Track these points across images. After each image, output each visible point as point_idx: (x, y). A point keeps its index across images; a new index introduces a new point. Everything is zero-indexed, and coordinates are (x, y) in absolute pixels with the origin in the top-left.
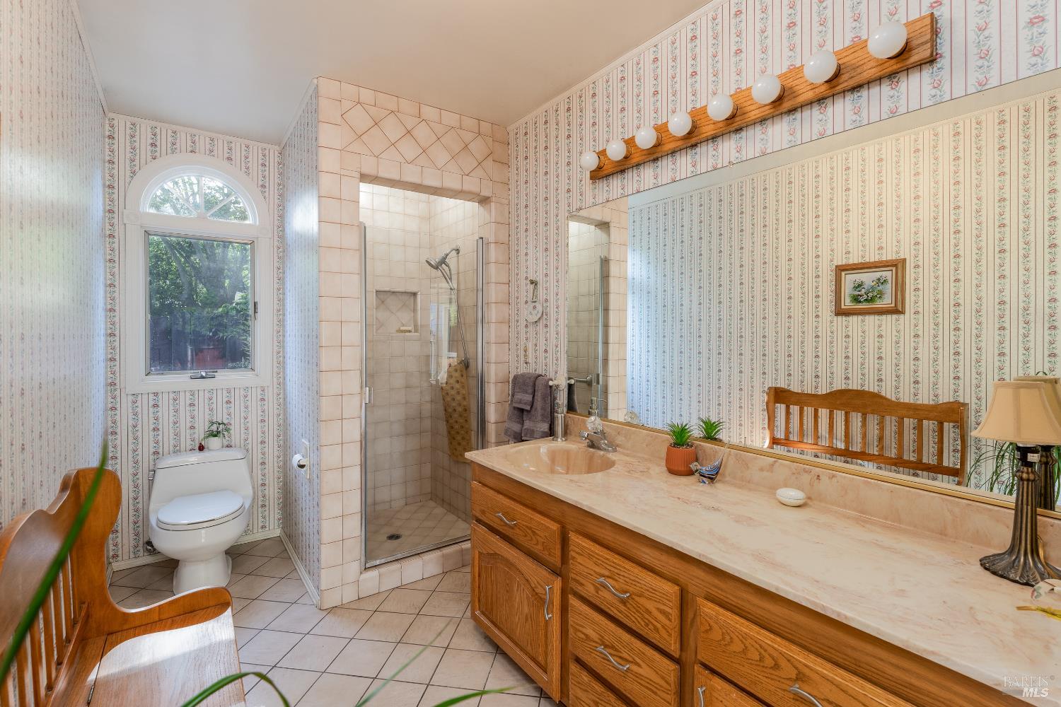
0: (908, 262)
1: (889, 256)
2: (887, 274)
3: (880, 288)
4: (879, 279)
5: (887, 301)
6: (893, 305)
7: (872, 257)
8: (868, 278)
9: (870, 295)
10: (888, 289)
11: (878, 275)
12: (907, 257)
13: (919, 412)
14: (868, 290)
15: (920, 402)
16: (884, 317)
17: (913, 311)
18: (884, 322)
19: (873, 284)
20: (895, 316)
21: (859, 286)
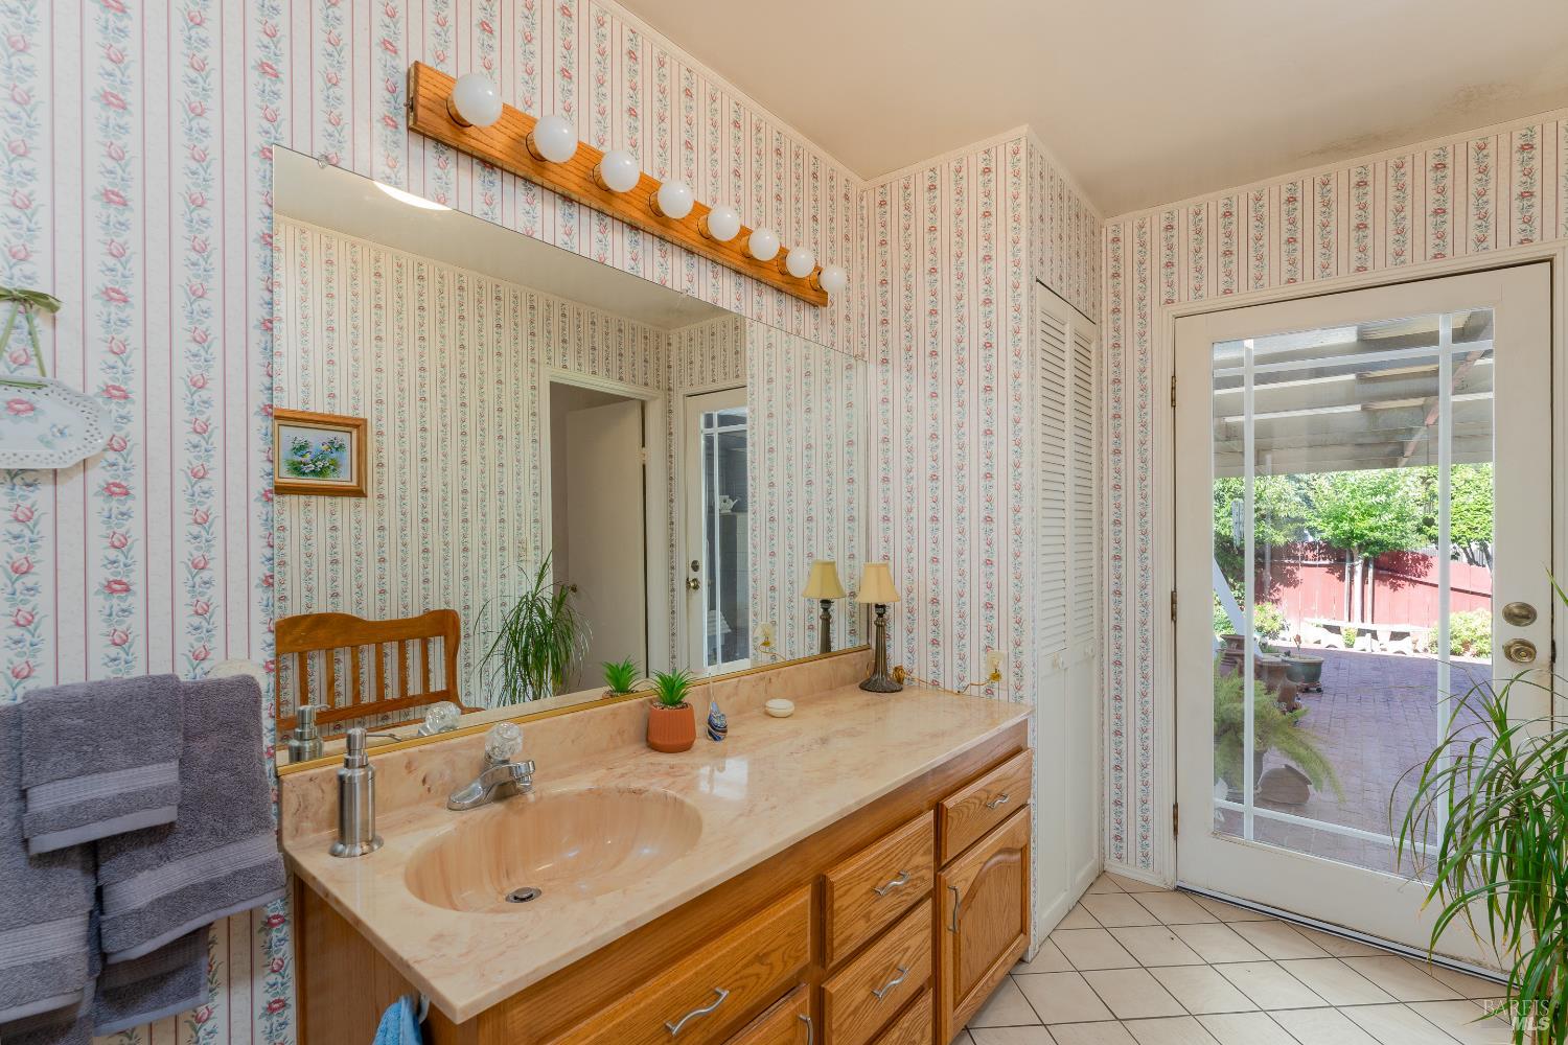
0: (369, 424)
1: (343, 410)
2: (343, 437)
3: (334, 455)
4: (332, 443)
5: (344, 478)
6: (354, 483)
7: (319, 406)
8: (316, 438)
9: (320, 464)
10: (347, 458)
11: (331, 435)
12: (368, 417)
13: (401, 632)
14: (316, 456)
15: (387, 618)
16: (339, 499)
17: (376, 494)
18: (339, 508)
19: (323, 448)
20: (353, 500)
21: (302, 448)
